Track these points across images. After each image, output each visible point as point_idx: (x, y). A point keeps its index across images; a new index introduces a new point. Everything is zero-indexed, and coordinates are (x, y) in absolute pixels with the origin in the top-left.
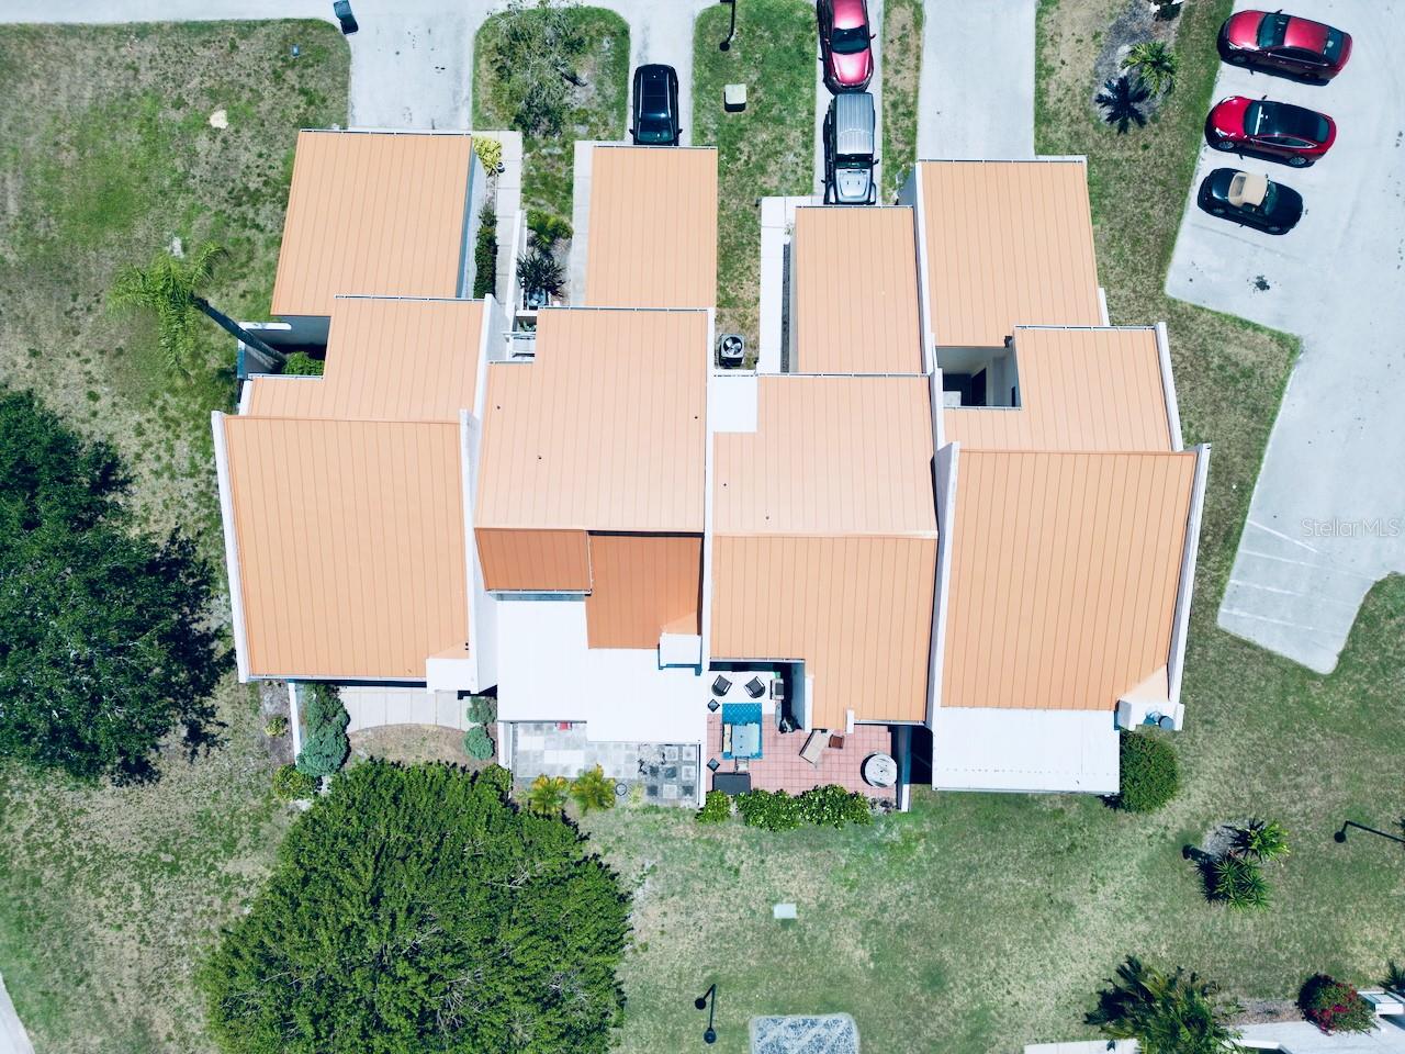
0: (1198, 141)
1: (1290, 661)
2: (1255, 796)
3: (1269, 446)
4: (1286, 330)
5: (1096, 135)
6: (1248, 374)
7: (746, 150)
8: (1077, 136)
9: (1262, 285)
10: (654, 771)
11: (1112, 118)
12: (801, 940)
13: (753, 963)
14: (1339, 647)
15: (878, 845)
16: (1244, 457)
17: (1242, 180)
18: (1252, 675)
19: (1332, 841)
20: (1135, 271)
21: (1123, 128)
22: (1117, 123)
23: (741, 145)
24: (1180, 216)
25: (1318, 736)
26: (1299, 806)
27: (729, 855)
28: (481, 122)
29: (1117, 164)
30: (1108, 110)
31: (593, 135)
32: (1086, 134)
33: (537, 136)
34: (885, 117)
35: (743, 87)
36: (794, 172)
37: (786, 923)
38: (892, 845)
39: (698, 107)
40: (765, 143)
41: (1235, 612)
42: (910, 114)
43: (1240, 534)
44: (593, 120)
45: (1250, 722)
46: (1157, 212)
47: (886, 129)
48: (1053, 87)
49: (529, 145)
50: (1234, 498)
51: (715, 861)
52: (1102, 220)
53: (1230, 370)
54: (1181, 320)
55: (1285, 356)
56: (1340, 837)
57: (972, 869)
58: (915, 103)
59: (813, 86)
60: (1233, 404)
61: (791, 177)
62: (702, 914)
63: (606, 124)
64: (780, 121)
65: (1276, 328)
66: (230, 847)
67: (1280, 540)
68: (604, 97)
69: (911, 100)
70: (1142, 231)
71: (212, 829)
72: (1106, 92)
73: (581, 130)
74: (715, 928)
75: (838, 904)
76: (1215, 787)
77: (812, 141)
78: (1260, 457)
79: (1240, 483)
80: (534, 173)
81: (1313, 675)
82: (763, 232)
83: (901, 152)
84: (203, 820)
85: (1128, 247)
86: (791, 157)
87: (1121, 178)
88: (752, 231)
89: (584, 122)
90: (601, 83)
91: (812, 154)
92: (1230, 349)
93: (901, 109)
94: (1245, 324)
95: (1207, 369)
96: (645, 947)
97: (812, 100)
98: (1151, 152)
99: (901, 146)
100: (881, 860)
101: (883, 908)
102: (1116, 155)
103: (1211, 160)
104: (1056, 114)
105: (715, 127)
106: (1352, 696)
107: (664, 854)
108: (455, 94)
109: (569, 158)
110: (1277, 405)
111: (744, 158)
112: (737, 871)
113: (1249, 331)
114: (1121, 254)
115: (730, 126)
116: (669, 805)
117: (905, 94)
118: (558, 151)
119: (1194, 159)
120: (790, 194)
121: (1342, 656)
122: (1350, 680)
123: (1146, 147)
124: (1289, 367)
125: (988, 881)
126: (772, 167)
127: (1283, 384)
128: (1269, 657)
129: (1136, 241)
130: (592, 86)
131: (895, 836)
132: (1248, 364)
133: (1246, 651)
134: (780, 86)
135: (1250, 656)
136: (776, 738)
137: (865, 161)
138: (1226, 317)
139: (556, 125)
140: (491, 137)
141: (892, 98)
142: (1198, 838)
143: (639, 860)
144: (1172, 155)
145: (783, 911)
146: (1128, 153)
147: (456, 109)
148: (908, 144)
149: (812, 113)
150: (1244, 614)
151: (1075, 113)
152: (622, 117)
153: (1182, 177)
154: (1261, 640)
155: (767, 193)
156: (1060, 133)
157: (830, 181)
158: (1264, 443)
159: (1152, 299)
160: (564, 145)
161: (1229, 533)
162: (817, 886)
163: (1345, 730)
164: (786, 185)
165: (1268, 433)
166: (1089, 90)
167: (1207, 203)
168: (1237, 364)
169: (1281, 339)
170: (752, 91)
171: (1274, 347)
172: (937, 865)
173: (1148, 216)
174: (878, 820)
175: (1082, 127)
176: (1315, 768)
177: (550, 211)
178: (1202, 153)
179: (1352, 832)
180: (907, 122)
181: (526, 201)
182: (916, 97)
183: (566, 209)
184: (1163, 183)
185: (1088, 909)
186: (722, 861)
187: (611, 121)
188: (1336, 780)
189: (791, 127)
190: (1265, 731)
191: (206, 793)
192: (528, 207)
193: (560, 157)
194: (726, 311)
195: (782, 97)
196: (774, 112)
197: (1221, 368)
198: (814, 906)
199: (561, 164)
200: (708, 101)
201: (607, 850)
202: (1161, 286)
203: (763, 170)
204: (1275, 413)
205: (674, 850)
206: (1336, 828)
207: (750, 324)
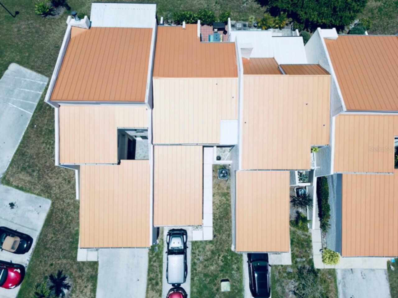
0: (29, 269)
1: (25, 67)
2: (44, 25)
3: (20, 141)
4: (6, 187)
5: (72, 270)
6: (24, 169)
7: (220, 261)
8: (80, 270)
9: (12, 205)
11: (64, 278)
14: (7, 72)
15: (170, 11)
16: (30, 137)
17: (13, 248)
18: (39, 62)
19: (20, 12)
20: (62, 210)
21: (60, 273)
22: (62, 276)
23: (222, 264)
24: (41, 234)
25: (19, 43)
26: (30, 22)
28: (332, 273)
29: (65, 257)
30: (66, 282)
31: (285, 267)
32: (76, 271)
33: (308, 267)
34: (161, 278)
35: (222, 290)
36: (199, 252)
38: (165, 11)
39: (241, 281)
40: (212, 265)
41: (42, 83)
42: (150, 280)
43: (36, 109)
44: (285, 275)
45: (42, 47)
46: (50, 236)
47: (161, 272)
48: (88, 293)
49: (311, 262)
50: (36, 122)
52: (73, 232)
53: (30, 170)
54: (46, 191)
55: (8, 176)
56: (17, 13)
58: (148, 285)
59: (192, 292)
60: (31, 157)
61: (201, 249)
63: (279, 273)
64: (206, 275)
65: (9, 188)
67: (22, 107)
68: (281, 286)
69: (150, 286)
70: (57, 227)
72: (65, 291)
73: (290, 270)
76: (57, 28)
77: (192, 266)
78: (24, 137)
79: (33, 127)
80: (307, 249)
81: (19, 63)
82: (212, 225)
83: (155, 261)
85: (64, 220)
86: (201, 258)
87: (64, 250)
88: (216, 225)
89: (289, 273)
90: (283, 292)
91: (192, 260)
92: (28, 178)
93: (154, 282)
94: (21, 189)
95: (39, 171)
97: (192, 285)
98: (49, 263)
99: (155, 264)
100: (170, 6)
102: (65, 261)
103: (24, 259)
104: (88, 280)
105: (233, 272)
106: (5, 55)
108: (344, 286)
109: (294, 257)
110: (14, 157)
111: (220, 258)
113: (20, 186)
114: (67, 217)
115: (227, 273)
116: (240, 21)
117: (153, 289)
118: (298, 260)
119: (32, 260)
120: (201, 242)
121: (6, 68)
122: (5, 61)
123: (52, 265)
124: (7, 172)
126: (209, 253)
127: (10, 165)
128: (32, 68)
129: (61, 223)
130: (287, 291)
132: (23, 173)
133: (39, 70)
134: (206, 292)
135: (39, 68)
137: (171, 252)
138: (28, 192)
139: (300, 271)
140: (328, 266)
141: (158, 287)
142: (65, 13)
144: (41, 262)
146: (60, 262)
147: (343, 279)
148: (152, 265)
149: (192, 279)
150: (39, 82)
151: (80, 281)
152: (273, 276)
153: (38, 251)
154: (34, 74)
155: (211, 242)
156: (87, 271)
157: (185, 244)
158: (22, 142)
159: (57, 198)
160: (296, 262)
161: (40, 110)
163: (10, 45)
164: (203, 245)
165: (20, 146)
166: (73, 291)
167: (29, 240)
168: (27, 172)
169: (8, 183)
170: (218, 289)
171: (11, 179)
173: (54, 234)
174: (170, 18)
175: (78, 274)
176: (22, 33)
177: (299, 232)
178: (28, 263)
179: (14, 14)
180: (152, 275)
181: (309, 237)
182: (148, 288)
183: (292, 233)
184: (46, 249)
186: (221, 6)
187: (277, 274)
188: (16, 30)
189: (201, 273)
190: (37, 45)
192: (308, 234)
193: (297, 257)
194: (226, 191)
195: (205, 287)
196: (208, 280)
197: (33, 171)
199: (297, 253)
200: (236, 284)
201: (259, 9)
202: (53, 204)
203: (213, 252)
204: (15, 154)
205: (237, 9)
206: (19, 15)
207: (216, 186)
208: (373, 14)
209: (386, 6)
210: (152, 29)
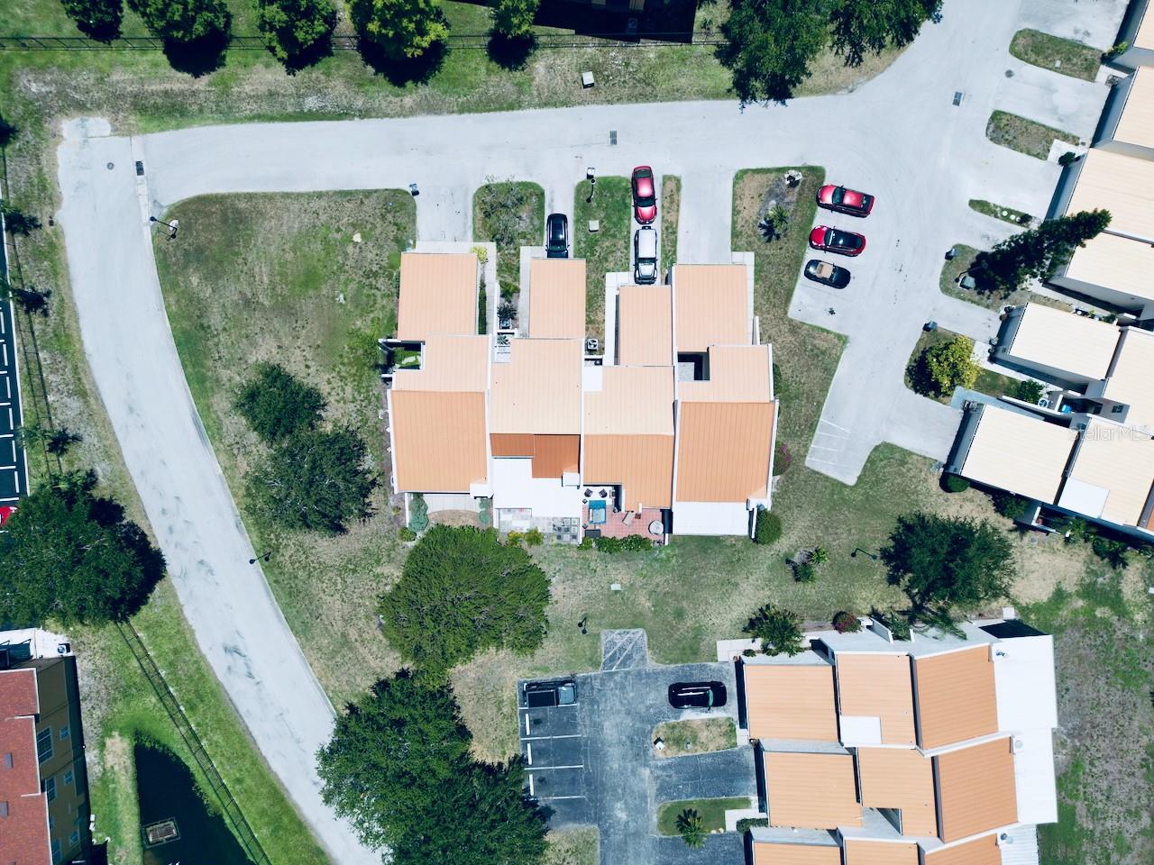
0: (806, 245)
1: (835, 480)
2: (818, 538)
3: (832, 386)
4: (841, 333)
5: (759, 243)
6: (823, 353)
7: (599, 250)
8: (750, 243)
9: (832, 312)
10: (559, 529)
11: (765, 235)
12: (622, 599)
13: (602, 608)
14: (858, 473)
15: (656, 560)
16: (820, 391)
17: (822, 266)
18: (819, 486)
19: (850, 557)
20: (774, 306)
21: (769, 240)
22: (767, 237)
23: (596, 248)
24: (796, 280)
25: (846, 512)
26: (837, 542)
27: (592, 564)
28: (477, 238)
29: (768, 256)
30: (763, 231)
31: (529, 244)
32: (754, 242)
33: (503, 245)
34: (662, 234)
35: (597, 222)
36: (621, 261)
37: (616, 592)
38: (662, 559)
39: (577, 230)
40: (607, 247)
41: (813, 459)
42: (674, 233)
43: (816, 425)
44: (528, 236)
45: (817, 508)
46: (785, 279)
47: (663, 240)
48: (740, 219)
49: (499, 249)
50: (814, 409)
51: (586, 566)
52: (760, 282)
53: (816, 351)
54: (795, 328)
55: (840, 345)
56: (854, 555)
57: (696, 569)
58: (677, 227)
59: (630, 219)
60: (816, 367)
61: (619, 263)
62: (581, 588)
63: (534, 238)
64: (614, 236)
65: (837, 332)
66: (378, 562)
67: (834, 428)
68: (534, 226)
69: (674, 226)
70: (778, 288)
71: (370, 555)
72: (763, 222)
73: (522, 241)
74: (586, 594)
75: (638, 584)
76: (801, 534)
77: (629, 246)
78: (827, 391)
79: (818, 402)
80: (502, 262)
81: (845, 486)
82: (606, 289)
83: (669, 251)
84: (366, 550)
85: (771, 295)
86: (619, 254)
87: (769, 263)
88: (601, 289)
89: (524, 238)
90: (532, 219)
91: (629, 252)
92: (816, 342)
93: (670, 230)
94: (823, 330)
95: (805, 351)
96: (557, 602)
97: (629, 227)
98: (783, 251)
99: (670, 248)
100: (657, 565)
101: (658, 585)
102: (767, 252)
103: (811, 254)
104: (741, 232)
105: (584, 239)
106: (862, 495)
107: (564, 564)
108: (465, 224)
109: (518, 255)
110: (836, 367)
111: (598, 254)
112: (595, 571)
113: (825, 334)
114: (768, 299)
115: (592, 239)
116: (566, 543)
117: (672, 223)
118: (513, 251)
119: (803, 254)
120: (619, 271)
121: (859, 478)
122: (862, 488)
123: (781, 249)
124: (842, 349)
125: (703, 574)
126: (611, 259)
127: (839, 357)
128: (827, 478)
129: (776, 293)
130: (528, 221)
131: (663, 555)
132: (824, 348)
133: (818, 476)
134: (615, 220)
135: (818, 478)
136: (612, 515)
137: (653, 260)
138: (815, 327)
139: (511, 240)
140: (481, 245)
141: (666, 225)
142: (793, 555)
143: (553, 566)
144: (793, 252)
145: (615, 587)
146: (772, 252)
147: (465, 232)
148: (672, 247)
149: (629, 232)
150: (817, 460)
151: (749, 232)
152: (542, 235)
153: (797, 262)
154: (823, 471)
155: (608, 271)
156: (742, 242)
157: (637, 268)
158: (829, 384)
159: (782, 319)
160: (515, 249)
161: (812, 425)
162: (629, 576)
163: (858, 510)
164: (617, 267)
165: (831, 380)
166: (756, 222)
167: (808, 275)
168: (818, 349)
169: (839, 337)
170: (601, 222)
171: (836, 341)
172: (680, 568)
173: (781, 281)
174: (656, 549)
175: (752, 239)
176: (844, 526)
177: (509, 280)
178: (807, 251)
179: (859, 553)
180: (673, 237)
181: (499, 275)
182: (677, 225)
183: (517, 279)
184: (789, 265)
185: (745, 586)
186: (589, 567)
187: (537, 237)
188: (853, 531)
189: (620, 239)
190: (824, 510)
191: (366, 540)
192: (500, 278)
193: (514, 255)
194: (590, 326)
195: (615, 225)
196: (611, 232)
197: (812, 350)
198: (628, 585)
199: (514, 258)
200: (581, 227)
201: (540, 562)
202: (786, 313)
203: (606, 260)
204: (835, 371)
205: (568, 562)
206: (852, 551)
207: (600, 332)
208: (389, 555)
209: (370, 568)
210: (677, 501)
